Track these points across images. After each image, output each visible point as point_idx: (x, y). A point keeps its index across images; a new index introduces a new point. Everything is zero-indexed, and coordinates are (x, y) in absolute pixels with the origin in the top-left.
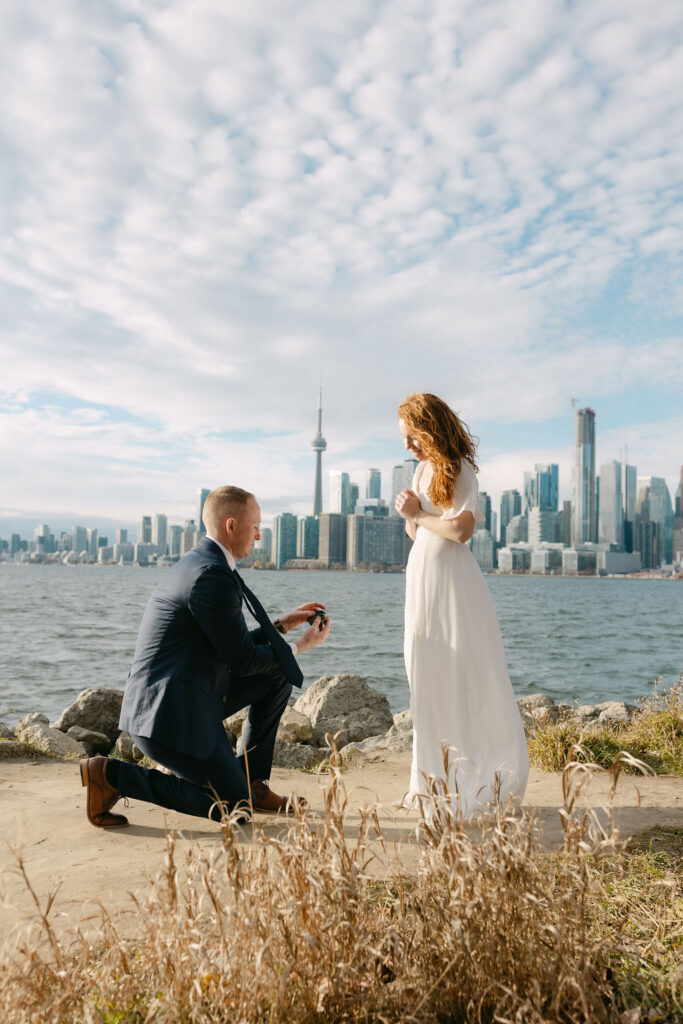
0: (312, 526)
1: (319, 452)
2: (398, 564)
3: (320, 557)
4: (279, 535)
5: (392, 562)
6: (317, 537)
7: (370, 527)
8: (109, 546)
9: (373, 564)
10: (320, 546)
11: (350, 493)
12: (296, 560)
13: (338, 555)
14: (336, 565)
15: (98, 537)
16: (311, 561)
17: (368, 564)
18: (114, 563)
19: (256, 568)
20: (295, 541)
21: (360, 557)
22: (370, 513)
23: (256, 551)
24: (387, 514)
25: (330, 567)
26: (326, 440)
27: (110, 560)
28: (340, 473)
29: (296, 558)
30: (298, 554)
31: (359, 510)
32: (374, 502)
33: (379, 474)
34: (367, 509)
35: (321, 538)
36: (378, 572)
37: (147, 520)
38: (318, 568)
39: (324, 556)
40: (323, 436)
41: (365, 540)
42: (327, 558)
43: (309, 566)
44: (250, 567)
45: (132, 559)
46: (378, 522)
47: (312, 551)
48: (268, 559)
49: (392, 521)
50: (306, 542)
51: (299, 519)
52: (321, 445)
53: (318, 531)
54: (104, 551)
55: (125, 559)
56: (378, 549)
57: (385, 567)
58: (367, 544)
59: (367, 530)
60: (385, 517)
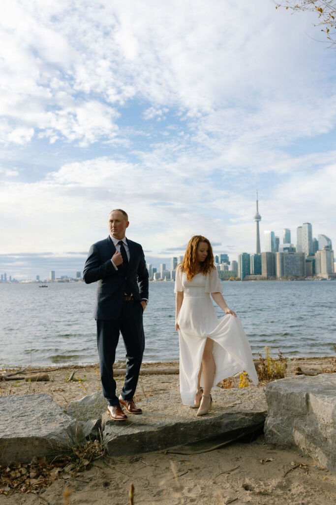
0: (258, 259)
1: (258, 222)
2: (303, 276)
3: (263, 274)
4: (241, 264)
5: (299, 275)
6: (260, 264)
7: (287, 258)
8: (158, 272)
9: (290, 277)
10: (262, 268)
11: (275, 241)
12: (250, 276)
13: (272, 273)
14: (271, 277)
15: (152, 268)
16: (258, 276)
17: (287, 276)
18: (162, 280)
19: (231, 280)
20: (249, 266)
21: (282, 273)
22: (287, 251)
23: (230, 272)
24: (295, 251)
25: (268, 279)
26: (261, 216)
27: (159, 279)
28: (270, 232)
29: (250, 274)
30: (251, 273)
31: (281, 250)
32: (288, 245)
33: (290, 231)
34: (285, 249)
35: (262, 265)
36: (293, 280)
37: (175, 259)
38: (262, 279)
39: (264, 273)
40: (259, 214)
41: (285, 265)
42: (266, 274)
43: (257, 279)
44: (228, 280)
45: (170, 277)
46: (291, 255)
47: (258, 271)
48: (236, 276)
49: (298, 254)
50: (254, 266)
51: (251, 256)
52: (258, 218)
53: (261, 261)
54: (156, 275)
55: (167, 278)
56: (292, 269)
57: (296, 278)
58: (286, 267)
59: (286, 260)
60: (294, 253)
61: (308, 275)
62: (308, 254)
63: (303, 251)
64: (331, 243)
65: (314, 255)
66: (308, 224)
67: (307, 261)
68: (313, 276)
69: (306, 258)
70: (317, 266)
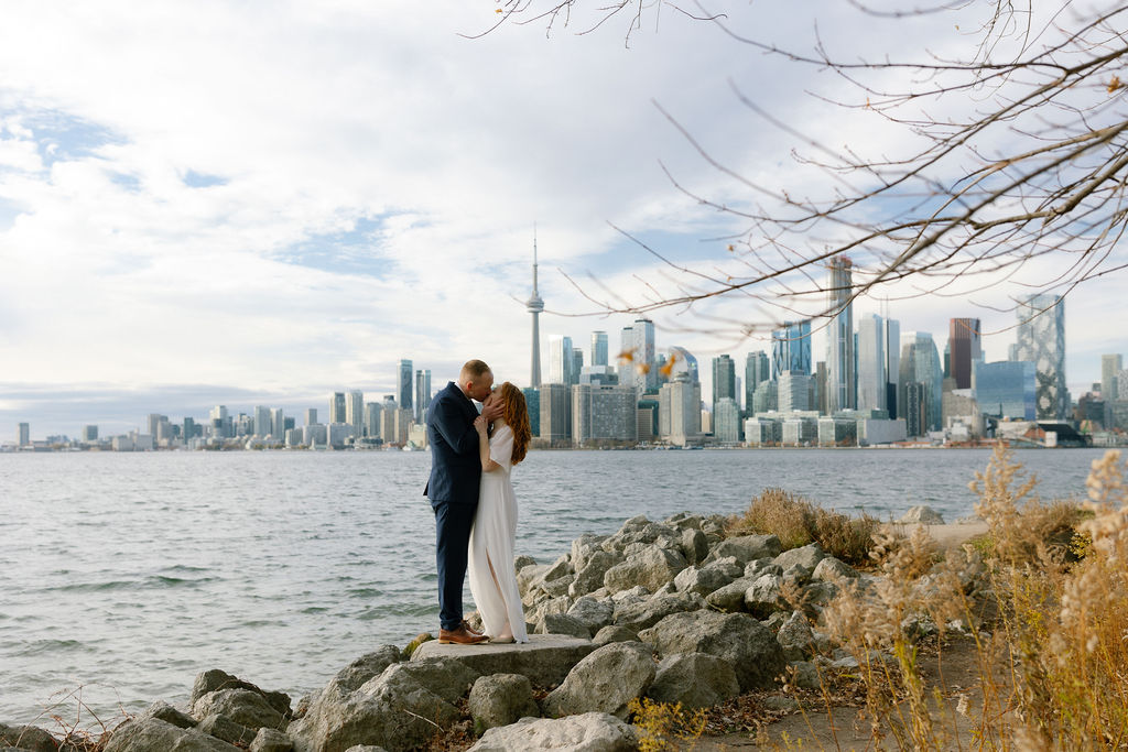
0: (531, 399)
1: (536, 313)
2: (631, 440)
3: (542, 435)
5: (623, 437)
6: (537, 411)
7: (597, 398)
8: (297, 427)
9: (602, 441)
10: (541, 421)
11: (573, 360)
13: (563, 431)
14: (560, 443)
15: (283, 418)
17: (596, 441)
18: (304, 448)
21: (586, 432)
22: (597, 383)
24: (616, 382)
25: (553, 446)
26: (544, 300)
27: (300, 444)
28: (562, 338)
31: (584, 381)
32: (601, 370)
33: (605, 336)
34: (593, 377)
35: (542, 413)
36: (608, 449)
37: (340, 397)
38: (541, 446)
39: (546, 433)
40: (539, 296)
41: (592, 413)
42: (550, 434)
45: (325, 441)
46: (607, 392)
49: (623, 390)
52: (537, 306)
53: (538, 404)
54: (291, 434)
55: (317, 442)
56: (607, 423)
57: (616, 444)
58: (594, 417)
59: (594, 402)
60: (615, 387)
61: (642, 438)
62: (644, 390)
63: (635, 384)
64: (696, 366)
65: (656, 392)
66: (646, 321)
67: (642, 406)
68: (653, 440)
69: (639, 399)
70: (663, 417)
